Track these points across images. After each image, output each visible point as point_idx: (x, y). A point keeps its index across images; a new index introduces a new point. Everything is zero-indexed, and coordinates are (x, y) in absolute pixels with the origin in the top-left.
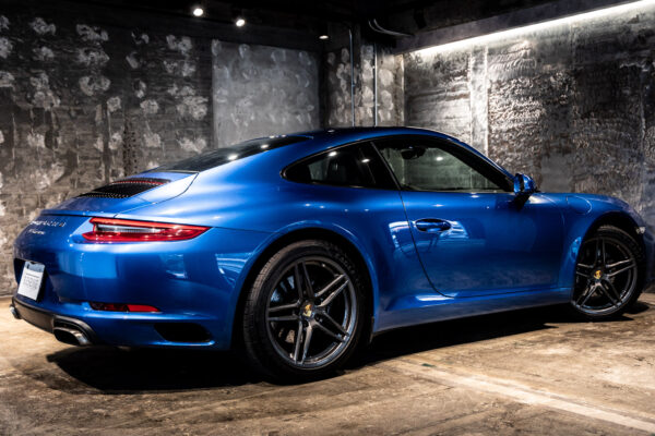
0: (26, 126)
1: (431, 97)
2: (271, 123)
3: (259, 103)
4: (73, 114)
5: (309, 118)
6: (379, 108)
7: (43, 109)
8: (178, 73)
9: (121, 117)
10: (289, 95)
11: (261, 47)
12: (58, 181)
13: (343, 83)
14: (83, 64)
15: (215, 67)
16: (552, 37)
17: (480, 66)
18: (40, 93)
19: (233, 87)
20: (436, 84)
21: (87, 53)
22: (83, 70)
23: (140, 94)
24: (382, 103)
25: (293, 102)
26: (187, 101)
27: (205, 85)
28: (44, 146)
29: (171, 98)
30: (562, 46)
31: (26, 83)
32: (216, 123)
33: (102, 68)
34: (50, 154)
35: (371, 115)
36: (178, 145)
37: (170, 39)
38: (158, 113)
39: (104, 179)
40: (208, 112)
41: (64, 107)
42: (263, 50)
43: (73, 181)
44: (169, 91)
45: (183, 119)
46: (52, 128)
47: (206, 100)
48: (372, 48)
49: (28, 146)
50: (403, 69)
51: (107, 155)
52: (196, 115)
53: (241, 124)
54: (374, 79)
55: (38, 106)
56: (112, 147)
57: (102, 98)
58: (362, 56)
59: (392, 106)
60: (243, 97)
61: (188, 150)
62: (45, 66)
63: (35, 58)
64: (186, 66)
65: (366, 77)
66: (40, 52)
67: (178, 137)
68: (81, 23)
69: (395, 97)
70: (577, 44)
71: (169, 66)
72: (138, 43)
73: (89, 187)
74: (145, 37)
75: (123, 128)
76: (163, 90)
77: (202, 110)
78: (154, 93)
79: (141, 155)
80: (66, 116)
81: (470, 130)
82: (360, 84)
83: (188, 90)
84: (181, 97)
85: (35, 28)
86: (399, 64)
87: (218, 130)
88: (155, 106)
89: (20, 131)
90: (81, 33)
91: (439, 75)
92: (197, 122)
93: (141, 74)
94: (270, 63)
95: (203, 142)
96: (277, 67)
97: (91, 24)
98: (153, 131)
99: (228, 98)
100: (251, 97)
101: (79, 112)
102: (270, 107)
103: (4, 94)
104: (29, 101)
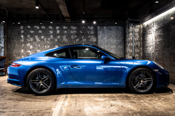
1: (146, 34)
2: (111, 42)
5: (121, 40)
6: (134, 37)
7: (65, 42)
8: (90, 33)
9: (79, 42)
10: (116, 36)
13: (127, 32)
15: (98, 31)
18: (64, 39)
19: (102, 35)
21: (73, 31)
22: (72, 34)
24: (135, 36)
26: (92, 39)
27: (96, 35)
29: (89, 38)
31: (62, 37)
32: (98, 43)
33: (75, 34)
35: (132, 39)
37: (89, 27)
40: (97, 40)
41: (68, 41)
42: (110, 27)
45: (91, 42)
47: (96, 38)
48: (132, 24)
52: (94, 41)
53: (104, 42)
54: (133, 31)
57: (75, 39)
58: (130, 26)
59: (138, 36)
60: (104, 37)
62: (65, 34)
65: (130, 31)
66: (64, 32)
71: (88, 32)
72: (82, 28)
74: (84, 27)
76: (87, 37)
78: (85, 37)
80: (69, 43)
81: (152, 41)
83: (92, 36)
84: (91, 38)
85: (64, 28)
86: (141, 27)
88: (85, 40)
90: (72, 28)
92: (94, 42)
93: (83, 34)
94: (111, 29)
96: (113, 30)
97: (73, 26)
99: (101, 37)
100: (106, 37)
101: (71, 42)
102: (111, 38)
103: (58, 40)
104: (62, 40)
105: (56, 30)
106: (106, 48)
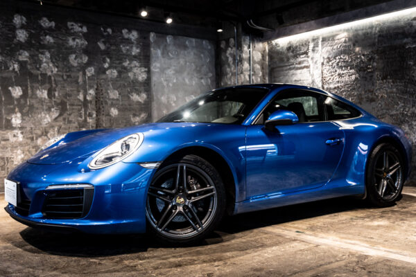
0: (36, 85)
1: (285, 68)
2: (186, 84)
3: (179, 72)
4: (65, 77)
5: (209, 81)
6: (253, 75)
7: (46, 74)
8: (129, 53)
9: (94, 80)
10: (197, 67)
11: (180, 37)
12: (56, 119)
13: (230, 59)
14: (71, 46)
15: (152, 49)
16: (363, 30)
17: (316, 48)
18: (45, 64)
19: (163, 61)
20: (288, 59)
21: (74, 39)
22: (71, 50)
23: (106, 65)
24: (254, 72)
25: (199, 72)
26: (135, 70)
27: (146, 60)
28: (47, 97)
29: (125, 68)
30: (369, 35)
31: (36, 58)
32: (153, 84)
33: (83, 49)
34: (51, 102)
35: (248, 79)
36: (129, 97)
37: (125, 31)
38: (117, 77)
39: (83, 118)
40: (148, 77)
41: (59, 73)
42: (181, 39)
43: (64, 119)
44: (124, 64)
45: (132, 81)
46: (52, 86)
47: (146, 69)
48: (248, 38)
49: (37, 97)
50: (267, 51)
51: (85, 103)
52: (140, 79)
53: (168, 85)
54: (250, 57)
55: (44, 72)
56: (88, 98)
57: (83, 68)
58: (243, 43)
59: (261, 74)
60: (169, 68)
61: (135, 100)
62: (48, 47)
63: (42, 43)
64: (134, 49)
65: (245, 56)
66: (45, 39)
67: (129, 93)
68: (71, 21)
69: (263, 68)
70: (379, 34)
71: (124, 48)
72: (105, 34)
73: (74, 123)
74: (109, 30)
75: (96, 87)
76: (120, 63)
77: (144, 76)
78: (114, 65)
79: (106, 103)
80: (61, 79)
82: (241, 60)
83: (135, 63)
84: (131, 68)
85: (42, 24)
86: (265, 48)
87: (154, 88)
88: (115, 73)
89: (32, 88)
90: (70, 27)
91: (291, 54)
92: (141, 83)
93: (107, 53)
94: (185, 47)
95: (144, 96)
96: (190, 50)
97: (76, 22)
98: (114, 89)
99: (160, 68)
100: (173, 68)
101: (68, 76)
102: (185, 74)
103: (22, 65)
104: (38, 69)
105: (13, 29)
106: (175, 102)
